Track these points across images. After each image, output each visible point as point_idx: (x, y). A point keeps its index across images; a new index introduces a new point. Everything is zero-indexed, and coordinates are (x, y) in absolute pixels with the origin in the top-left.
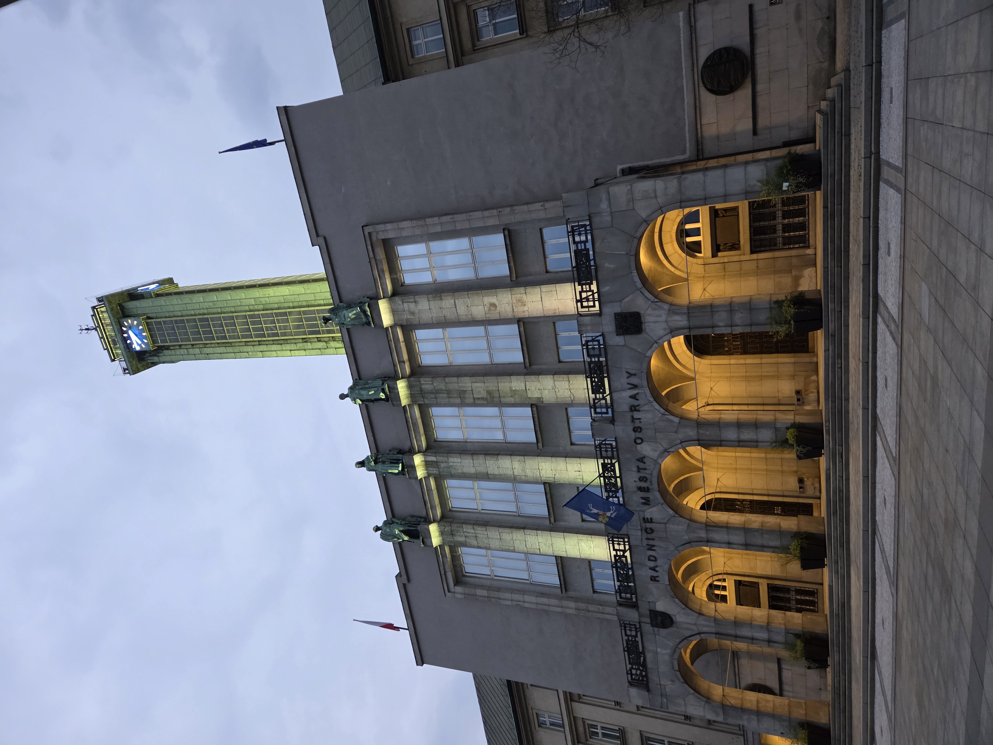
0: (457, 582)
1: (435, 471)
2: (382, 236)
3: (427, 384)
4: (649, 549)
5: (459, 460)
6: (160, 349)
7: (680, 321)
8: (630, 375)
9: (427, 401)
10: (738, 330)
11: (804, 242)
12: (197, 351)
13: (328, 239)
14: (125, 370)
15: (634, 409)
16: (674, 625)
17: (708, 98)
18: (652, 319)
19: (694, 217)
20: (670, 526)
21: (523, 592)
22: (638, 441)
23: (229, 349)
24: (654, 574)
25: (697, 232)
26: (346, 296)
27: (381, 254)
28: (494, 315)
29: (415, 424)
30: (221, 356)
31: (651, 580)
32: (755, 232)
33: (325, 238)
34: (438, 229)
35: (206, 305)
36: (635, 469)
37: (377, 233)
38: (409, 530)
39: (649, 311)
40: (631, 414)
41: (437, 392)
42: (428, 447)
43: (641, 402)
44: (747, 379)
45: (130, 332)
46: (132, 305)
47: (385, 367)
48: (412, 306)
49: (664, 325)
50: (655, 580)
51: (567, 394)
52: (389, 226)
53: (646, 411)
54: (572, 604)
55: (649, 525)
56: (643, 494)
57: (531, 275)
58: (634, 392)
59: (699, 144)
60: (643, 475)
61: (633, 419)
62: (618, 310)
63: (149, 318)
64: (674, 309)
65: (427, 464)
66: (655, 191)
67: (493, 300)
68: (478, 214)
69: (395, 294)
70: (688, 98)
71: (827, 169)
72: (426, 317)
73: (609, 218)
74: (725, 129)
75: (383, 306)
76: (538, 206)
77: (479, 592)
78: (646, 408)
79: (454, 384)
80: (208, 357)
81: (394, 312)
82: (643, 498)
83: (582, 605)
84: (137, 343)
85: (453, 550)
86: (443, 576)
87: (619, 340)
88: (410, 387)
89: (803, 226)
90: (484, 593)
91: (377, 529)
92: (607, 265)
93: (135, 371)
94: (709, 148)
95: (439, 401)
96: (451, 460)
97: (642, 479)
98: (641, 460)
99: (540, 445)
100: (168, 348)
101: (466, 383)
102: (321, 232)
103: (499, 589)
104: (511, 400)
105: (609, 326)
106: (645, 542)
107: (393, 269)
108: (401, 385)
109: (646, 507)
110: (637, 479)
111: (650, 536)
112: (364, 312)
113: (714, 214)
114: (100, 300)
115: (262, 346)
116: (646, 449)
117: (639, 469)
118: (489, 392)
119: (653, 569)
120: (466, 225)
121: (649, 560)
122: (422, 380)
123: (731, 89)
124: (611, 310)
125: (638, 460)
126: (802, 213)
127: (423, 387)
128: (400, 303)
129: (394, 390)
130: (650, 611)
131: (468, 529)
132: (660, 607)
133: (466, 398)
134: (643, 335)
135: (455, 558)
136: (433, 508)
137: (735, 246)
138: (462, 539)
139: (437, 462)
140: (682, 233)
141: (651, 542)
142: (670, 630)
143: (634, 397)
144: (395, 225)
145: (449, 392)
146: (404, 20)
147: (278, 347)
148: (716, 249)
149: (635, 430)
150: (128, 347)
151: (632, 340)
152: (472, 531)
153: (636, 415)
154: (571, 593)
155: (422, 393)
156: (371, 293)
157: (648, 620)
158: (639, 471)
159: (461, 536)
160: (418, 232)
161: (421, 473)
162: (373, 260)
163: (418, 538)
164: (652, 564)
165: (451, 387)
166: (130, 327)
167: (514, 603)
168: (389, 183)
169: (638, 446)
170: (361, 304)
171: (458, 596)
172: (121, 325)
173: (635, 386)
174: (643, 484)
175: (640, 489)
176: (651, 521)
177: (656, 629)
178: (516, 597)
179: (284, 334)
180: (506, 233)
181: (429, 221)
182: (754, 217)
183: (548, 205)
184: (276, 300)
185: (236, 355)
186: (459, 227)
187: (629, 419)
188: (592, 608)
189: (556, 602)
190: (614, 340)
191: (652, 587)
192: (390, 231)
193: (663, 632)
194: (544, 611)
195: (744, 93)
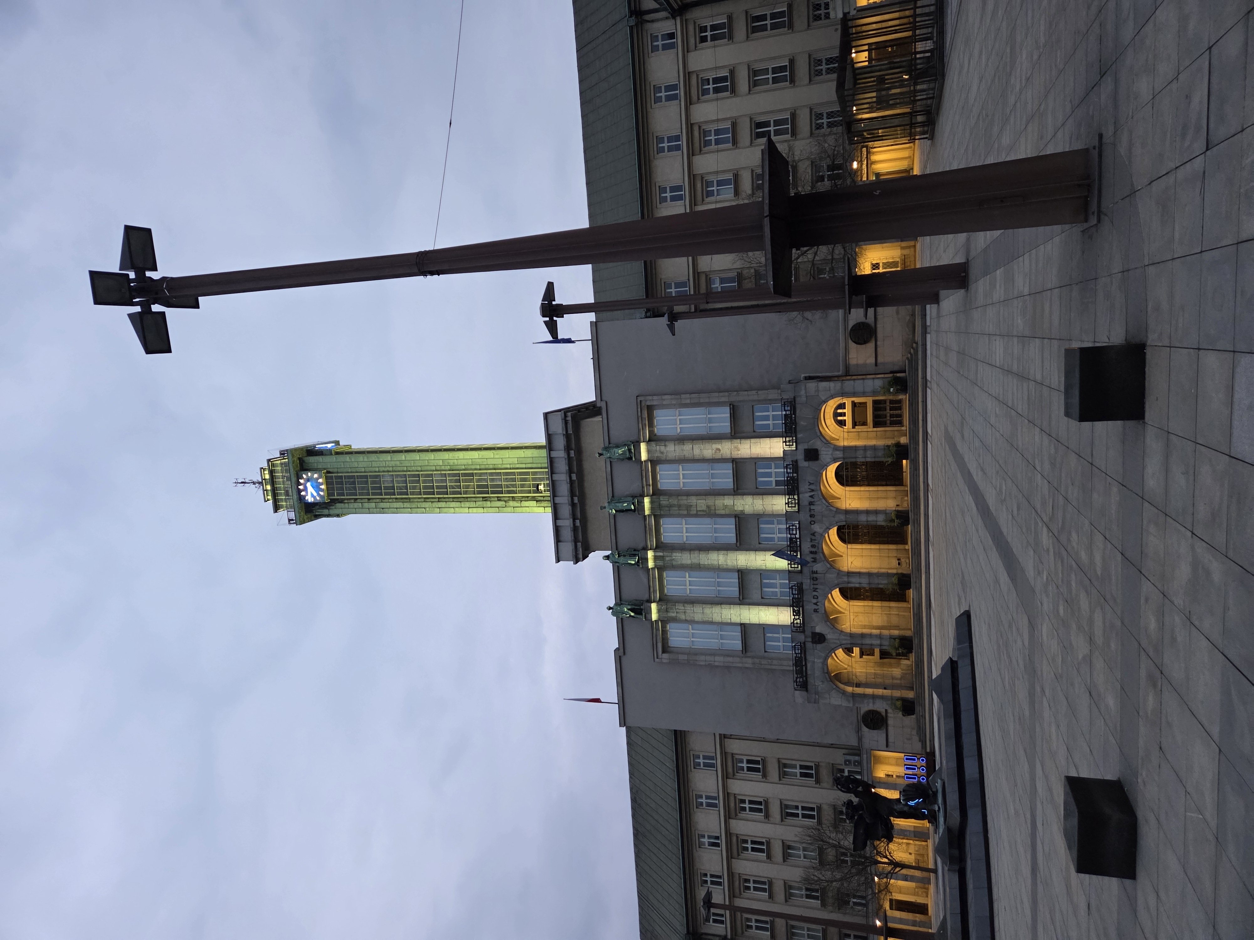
0: (664, 651)
1: (660, 563)
2: (649, 403)
3: (664, 501)
4: (814, 591)
5: (680, 555)
6: (333, 502)
7: (839, 454)
8: (810, 484)
9: (662, 513)
10: (869, 460)
11: (900, 423)
12: (373, 505)
13: (608, 403)
14: (290, 520)
15: (811, 503)
16: (826, 641)
17: (852, 345)
18: (825, 453)
19: (842, 406)
20: (828, 575)
21: (714, 655)
22: (812, 523)
23: (407, 505)
24: (816, 607)
25: (843, 414)
26: (614, 440)
27: (645, 415)
28: (718, 456)
29: (651, 529)
30: (397, 511)
31: (814, 611)
32: (875, 417)
33: (606, 402)
34: (688, 401)
35: (393, 463)
36: (809, 540)
37: (646, 401)
38: (634, 608)
39: (823, 449)
40: (809, 507)
41: (670, 506)
42: (657, 547)
43: (815, 500)
44: (870, 499)
45: (309, 485)
46: (312, 459)
47: (635, 488)
48: (663, 448)
49: (830, 456)
50: (816, 612)
51: (761, 508)
52: (655, 398)
53: (818, 505)
54: (750, 660)
55: (815, 575)
56: (812, 556)
57: (744, 433)
58: (812, 493)
59: (847, 367)
60: (814, 544)
61: (810, 510)
62: (806, 447)
63: (328, 472)
64: (836, 448)
65: (656, 558)
66: (830, 388)
67: (719, 446)
68: (716, 394)
69: (650, 440)
70: (842, 344)
71: (909, 384)
73: (805, 399)
74: (861, 362)
75: (643, 446)
76: (754, 392)
77: (681, 657)
78: (818, 503)
79: (684, 501)
80: (382, 511)
81: (649, 451)
82: (812, 558)
83: (757, 661)
84: (311, 494)
85: (664, 627)
86: (654, 646)
87: (806, 464)
88: (652, 502)
89: (900, 416)
90: (685, 657)
91: (610, 608)
92: (802, 423)
93: (300, 521)
94: (852, 370)
95: (671, 512)
96: (674, 554)
97: (813, 546)
98: (813, 534)
99: (738, 544)
100: (341, 501)
101: (693, 500)
102: (604, 398)
103: (696, 654)
104: (723, 512)
105: (800, 456)
106: (812, 586)
107: (651, 425)
108: (647, 500)
109: (814, 564)
110: (809, 546)
111: (815, 582)
112: (630, 450)
113: (854, 404)
114: (282, 453)
115: (441, 503)
116: (816, 528)
117: (812, 540)
118: (708, 507)
119: (816, 604)
120: (707, 400)
121: (814, 598)
122: (662, 498)
123: (865, 342)
124: (802, 447)
125: (811, 534)
126: (900, 408)
127: (661, 502)
128: (654, 446)
129: (641, 503)
130: (812, 633)
131: (680, 607)
132: (818, 630)
133: (691, 510)
134: (819, 462)
135: (664, 632)
136: (655, 591)
137: (864, 424)
138: (674, 615)
139: (663, 556)
140: (836, 415)
141: (816, 586)
142: (823, 645)
143: (811, 497)
144: (659, 397)
145: (679, 506)
146: (663, 277)
147: (458, 504)
148: (855, 424)
149: (811, 516)
150: (301, 499)
151: (813, 464)
152: (683, 608)
153: (812, 507)
154: (749, 654)
155: (660, 507)
156: (634, 438)
157: (810, 639)
158: (811, 541)
159: (673, 612)
160: (674, 402)
161: (651, 564)
162: (640, 418)
163: (642, 614)
164: (815, 601)
165: (682, 502)
166: (308, 480)
167: (707, 663)
168: (658, 372)
169: (812, 526)
170: (629, 446)
171: (664, 661)
172: (299, 477)
173: (813, 491)
174: (813, 550)
175: (811, 552)
176: (816, 572)
177: (815, 645)
178: (708, 658)
179: (466, 493)
180: (731, 406)
181: (683, 396)
182: (875, 409)
183: (760, 392)
184: (465, 462)
185: (412, 510)
186: (702, 401)
187: (808, 510)
188: (764, 662)
189: (738, 660)
190: (803, 464)
191: (814, 616)
192: (655, 401)
193: (819, 646)
194: (728, 668)
195: (871, 345)
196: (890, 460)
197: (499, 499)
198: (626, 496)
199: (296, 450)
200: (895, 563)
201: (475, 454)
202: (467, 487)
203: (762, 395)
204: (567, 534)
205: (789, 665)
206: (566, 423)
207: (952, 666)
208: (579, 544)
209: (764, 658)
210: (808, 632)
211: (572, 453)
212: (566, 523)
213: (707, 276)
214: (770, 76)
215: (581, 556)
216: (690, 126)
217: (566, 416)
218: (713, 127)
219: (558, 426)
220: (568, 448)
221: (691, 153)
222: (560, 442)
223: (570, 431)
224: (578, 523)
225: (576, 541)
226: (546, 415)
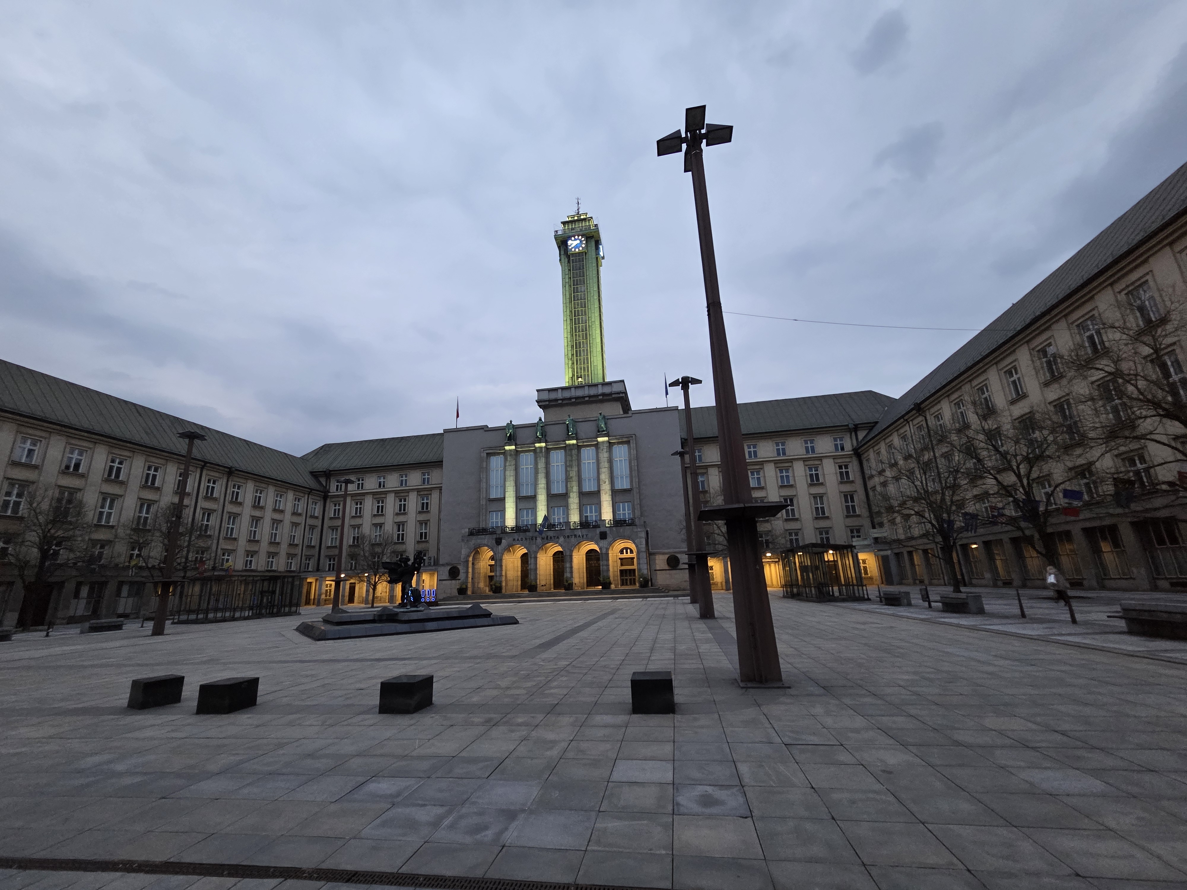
0: (487, 454)
1: (538, 451)
2: (631, 441)
3: (574, 452)
4: (525, 539)
5: (543, 462)
6: (568, 257)
7: (604, 551)
8: (587, 535)
9: (567, 451)
10: (601, 567)
11: (622, 584)
12: (567, 281)
13: (630, 418)
14: (557, 231)
15: (575, 536)
16: (497, 546)
17: (667, 556)
18: (605, 543)
19: (632, 552)
20: (534, 546)
21: (487, 483)
22: (564, 537)
23: (568, 301)
24: (516, 540)
25: (627, 553)
27: (625, 440)
28: (601, 483)
29: (557, 444)
30: (564, 295)
31: (514, 539)
32: (626, 570)
33: (632, 417)
34: (633, 464)
35: (592, 292)
36: (554, 535)
38: (511, 436)
39: (607, 542)
41: (571, 456)
42: (547, 449)
43: (578, 538)
44: (579, 569)
45: (578, 242)
46: (593, 243)
47: (582, 435)
48: (605, 450)
49: (603, 546)
51: (572, 508)
54: (484, 503)
55: (534, 539)
57: (615, 497)
58: (581, 536)
59: (654, 554)
62: (608, 532)
63: (586, 253)
64: (607, 549)
65: (541, 448)
66: (641, 544)
67: (607, 483)
68: (637, 481)
69: (610, 443)
70: (666, 551)
71: (645, 589)
72: (601, 455)
73: (635, 531)
74: (657, 562)
76: (639, 502)
77: (485, 464)
78: (576, 540)
79: (575, 463)
80: (564, 286)
82: (544, 537)
83: (484, 507)
84: (572, 243)
85: (501, 453)
86: (490, 448)
87: (598, 532)
88: (573, 445)
89: (627, 584)
90: (485, 466)
91: (511, 422)
92: (621, 530)
93: (556, 237)
94: (652, 557)
95: (568, 456)
96: (544, 459)
97: (551, 538)
98: (558, 538)
99: (551, 495)
100: (569, 262)
101: (575, 469)
103: (486, 472)
104: (569, 486)
105: (602, 529)
107: (619, 443)
109: (541, 538)
110: (551, 535)
111: (530, 539)
112: (604, 431)
113: (633, 558)
114: (596, 225)
115: (569, 321)
116: (562, 539)
117: (554, 537)
119: (518, 540)
120: (634, 475)
121: (521, 539)
122: (576, 450)
123: (668, 564)
124: (607, 530)
125: (558, 536)
126: (631, 584)
127: (573, 450)
128: (606, 445)
130: (501, 538)
131: (513, 462)
132: (503, 541)
133: (569, 467)
134: (599, 540)
135: (499, 454)
136: (522, 448)
137: (622, 565)
139: (542, 452)
140: (627, 549)
141: (528, 539)
142: (495, 544)
143: (579, 536)
144: (635, 447)
145: (572, 461)
148: (621, 559)
149: (568, 536)
150: (569, 238)
151: (598, 536)
152: (513, 464)
153: (573, 537)
154: (488, 502)
155: (571, 450)
157: (498, 537)
159: (510, 459)
160: (632, 456)
162: (622, 436)
163: (508, 440)
165: (574, 462)
166: (581, 241)
167: (482, 479)
168: (650, 447)
171: (482, 454)
172: (582, 236)
173: (583, 536)
174: (549, 538)
175: (547, 537)
176: (536, 539)
177: (495, 539)
178: (484, 480)
180: (630, 490)
181: (635, 460)
182: (630, 570)
184: (594, 334)
185: (564, 303)
186: (633, 472)
187: (572, 534)
188: (484, 510)
189: (484, 496)
190: (598, 531)
191: (511, 539)
192: (633, 445)
193: (494, 542)
194: (480, 490)
195: (667, 567)
196: (601, 579)
197: (572, 355)
198: (577, 430)
199: (599, 234)
200: (543, 583)
201: (599, 340)
202: (579, 336)
203: (637, 507)
204: (553, 396)
205: (482, 525)
206: (618, 393)
207: (488, 615)
208: (547, 403)
209: (486, 511)
210: (501, 536)
211: (601, 397)
212: (559, 395)
213: (705, 473)
214: (819, 506)
215: (540, 404)
216: (791, 461)
217: (622, 393)
218: (790, 474)
219: (616, 388)
220: (603, 395)
221: (776, 462)
222: (607, 390)
223: (613, 396)
224: (560, 402)
225: (549, 401)
226: (623, 381)
